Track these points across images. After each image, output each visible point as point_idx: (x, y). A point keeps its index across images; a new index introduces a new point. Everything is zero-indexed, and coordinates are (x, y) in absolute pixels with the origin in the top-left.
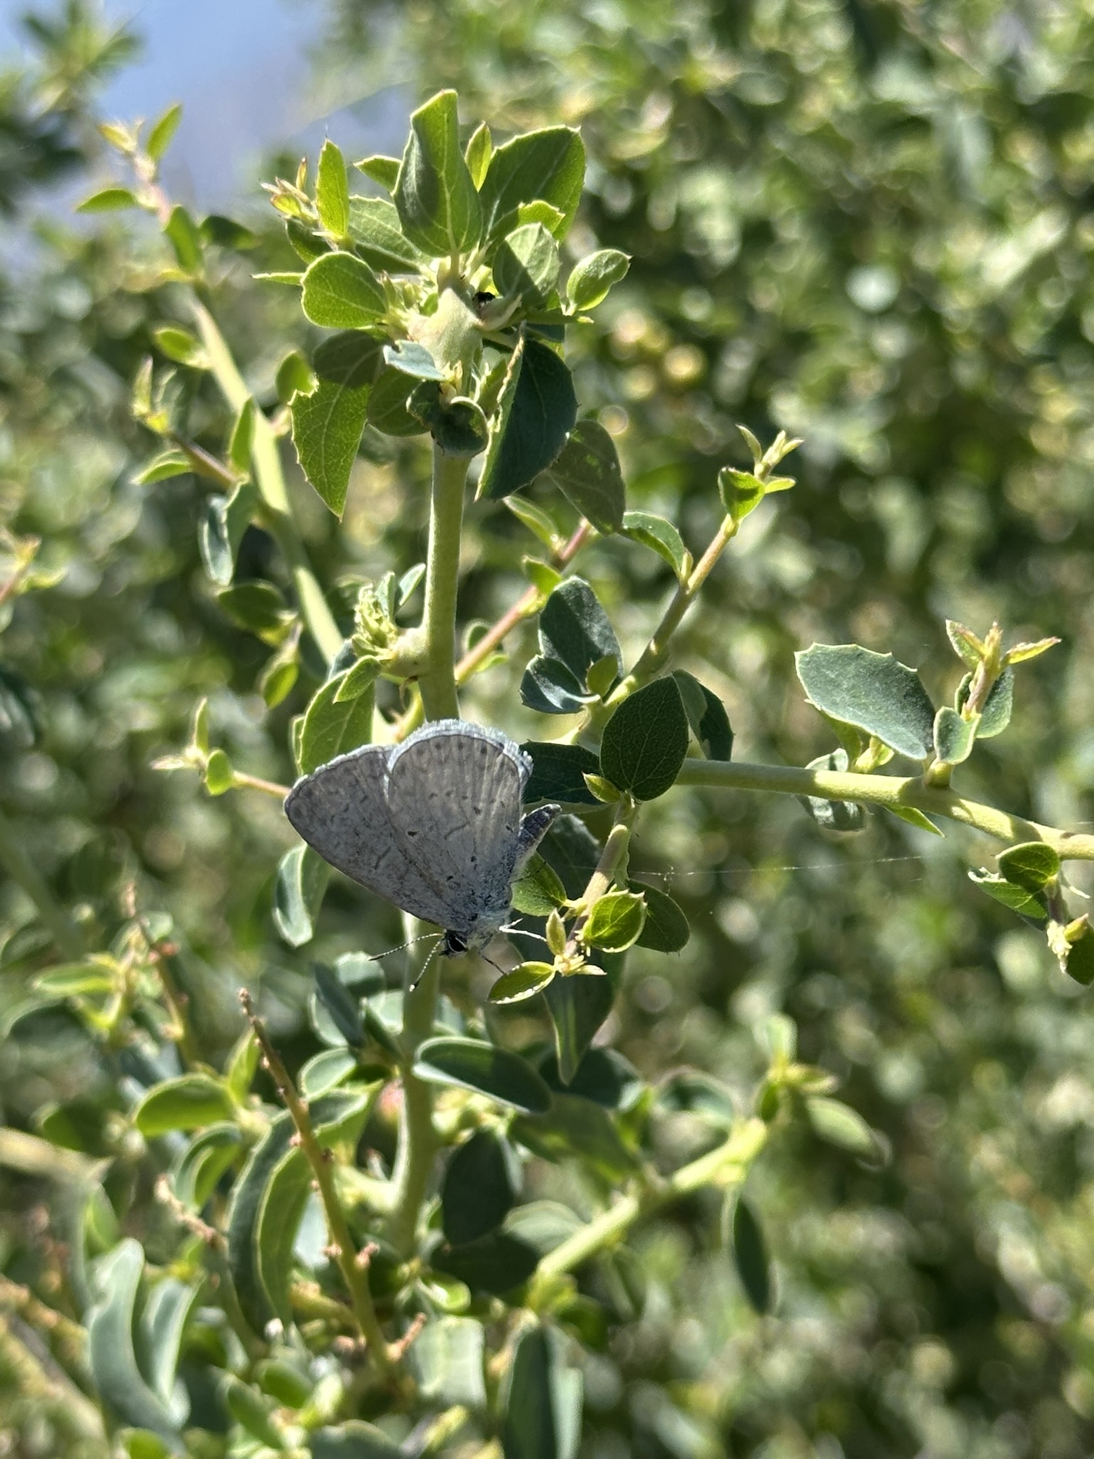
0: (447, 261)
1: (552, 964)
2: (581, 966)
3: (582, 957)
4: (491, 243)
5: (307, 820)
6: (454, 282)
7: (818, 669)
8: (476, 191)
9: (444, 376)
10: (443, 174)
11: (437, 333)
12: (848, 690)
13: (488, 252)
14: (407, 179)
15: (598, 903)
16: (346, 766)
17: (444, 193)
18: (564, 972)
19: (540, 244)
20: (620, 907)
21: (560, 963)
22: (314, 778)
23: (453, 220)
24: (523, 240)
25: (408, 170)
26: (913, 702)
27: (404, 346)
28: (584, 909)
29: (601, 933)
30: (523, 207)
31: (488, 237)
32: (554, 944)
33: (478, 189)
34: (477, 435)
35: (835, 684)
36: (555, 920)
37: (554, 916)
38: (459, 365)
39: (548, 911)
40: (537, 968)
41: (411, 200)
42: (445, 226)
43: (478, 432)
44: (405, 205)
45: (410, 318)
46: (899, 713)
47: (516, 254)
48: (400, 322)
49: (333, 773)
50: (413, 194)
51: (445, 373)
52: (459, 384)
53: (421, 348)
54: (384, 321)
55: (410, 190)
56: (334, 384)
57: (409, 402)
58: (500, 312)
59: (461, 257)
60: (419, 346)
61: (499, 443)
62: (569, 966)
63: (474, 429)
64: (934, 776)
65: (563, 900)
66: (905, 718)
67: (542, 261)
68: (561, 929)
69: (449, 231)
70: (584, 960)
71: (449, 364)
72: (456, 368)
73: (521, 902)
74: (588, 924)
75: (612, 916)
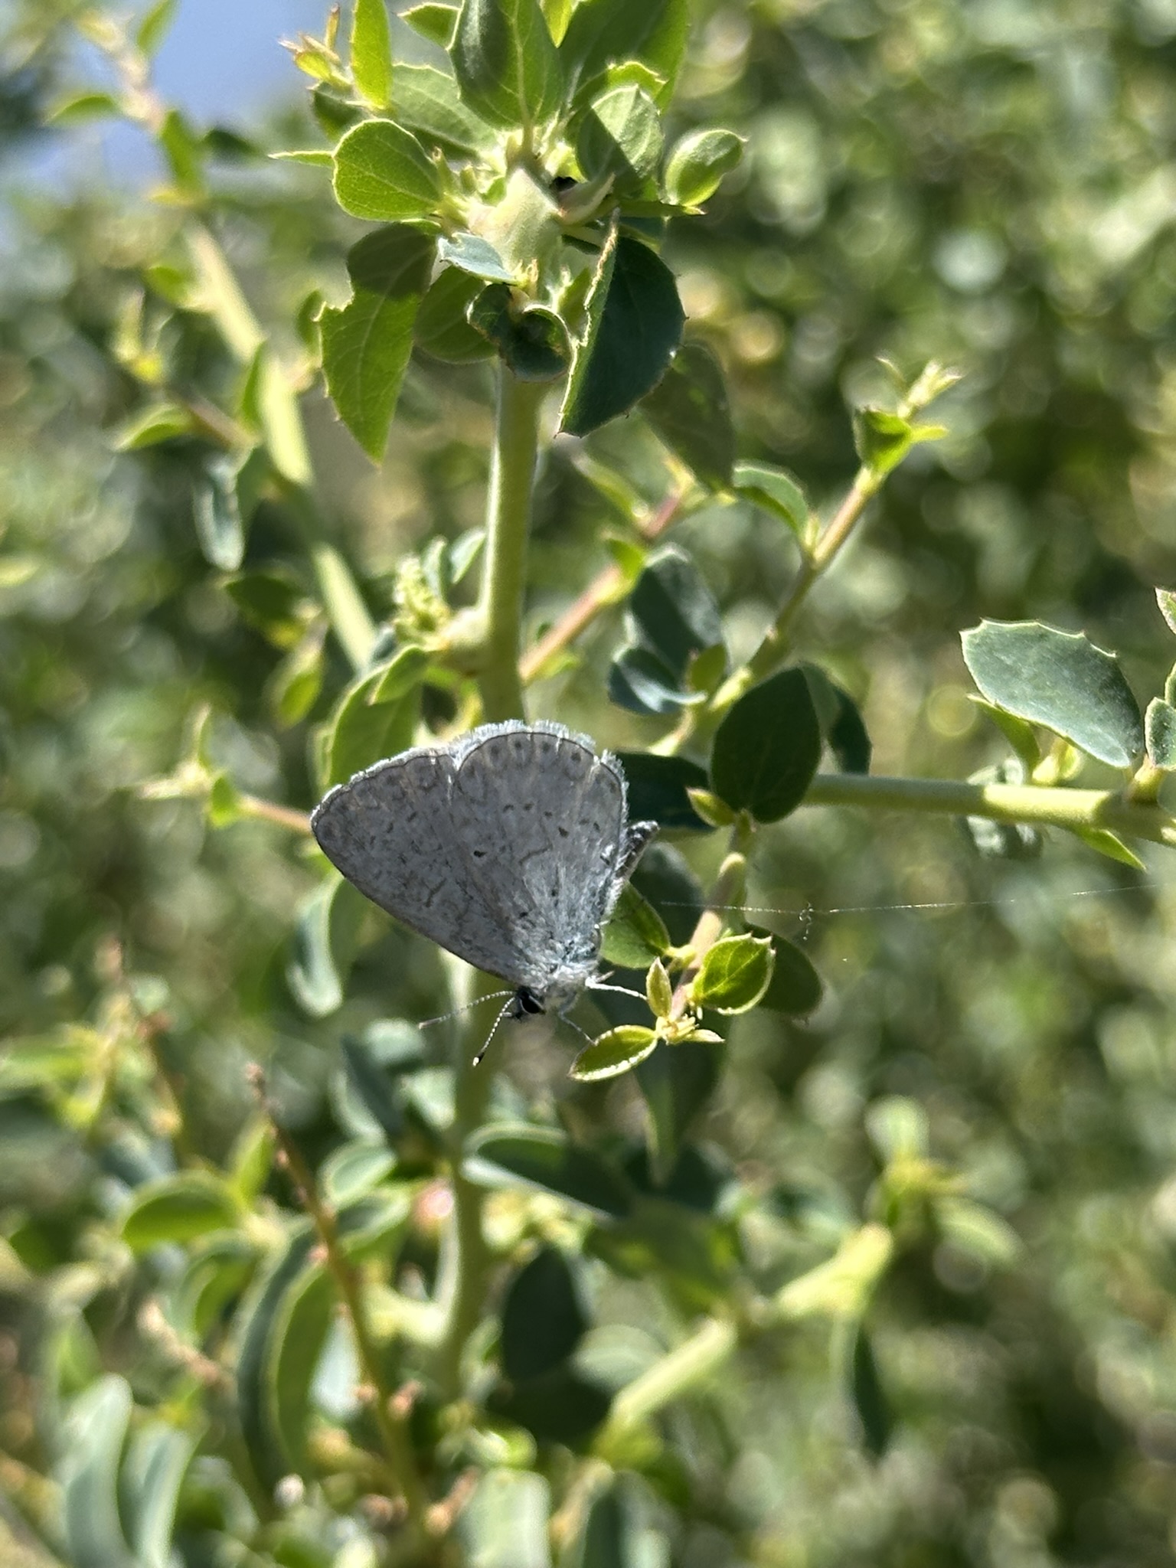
0: (517, 135)
1: (653, 1027)
2: (692, 1031)
3: (693, 1019)
4: (573, 113)
5: (340, 843)
6: (527, 160)
7: (990, 652)
8: (553, 45)
9: (515, 278)
10: (513, 21)
11: (506, 225)
12: (1029, 680)
13: (569, 124)
14: (468, 28)
15: (713, 951)
16: (391, 776)
17: (515, 46)
18: (670, 1039)
19: (638, 111)
20: (740, 956)
21: (664, 1027)
22: (349, 789)
23: (526, 81)
24: (614, 109)
25: (469, 17)
26: (1110, 696)
27: (464, 240)
28: (691, 959)
29: (715, 989)
30: (614, 68)
31: (569, 106)
32: (657, 1003)
33: (558, 44)
34: (557, 356)
35: (1015, 673)
36: (657, 973)
37: (657, 967)
38: (533, 265)
39: (646, 961)
40: (634, 1034)
41: (472, 56)
42: (515, 90)
43: (558, 350)
44: (465, 62)
45: (470, 207)
46: (1093, 708)
47: (606, 126)
48: (457, 214)
49: (374, 783)
50: (474, 47)
51: (517, 274)
52: (534, 290)
53: (485, 243)
54: (436, 212)
55: (471, 43)
56: (374, 296)
57: (470, 310)
58: (585, 197)
59: (536, 129)
60: (482, 240)
61: (585, 362)
62: (677, 1030)
63: (554, 348)
64: (1139, 789)
65: (666, 947)
66: (1100, 715)
67: (638, 135)
68: (666, 983)
69: (520, 96)
70: (696, 1023)
71: (521, 264)
72: (530, 269)
73: (611, 950)
74: (699, 978)
75: (730, 966)
